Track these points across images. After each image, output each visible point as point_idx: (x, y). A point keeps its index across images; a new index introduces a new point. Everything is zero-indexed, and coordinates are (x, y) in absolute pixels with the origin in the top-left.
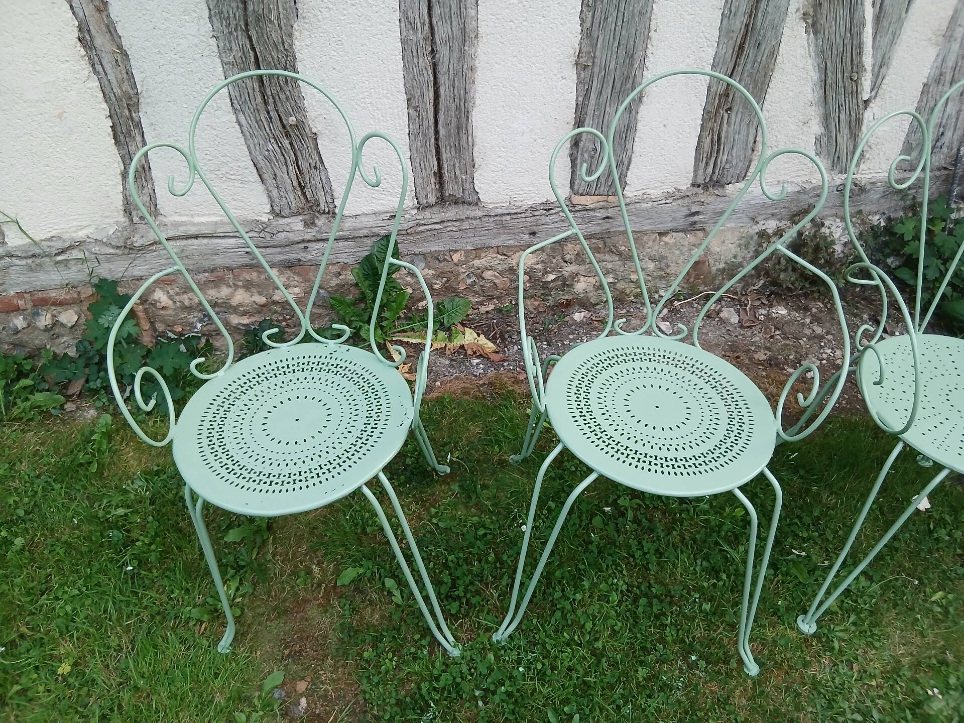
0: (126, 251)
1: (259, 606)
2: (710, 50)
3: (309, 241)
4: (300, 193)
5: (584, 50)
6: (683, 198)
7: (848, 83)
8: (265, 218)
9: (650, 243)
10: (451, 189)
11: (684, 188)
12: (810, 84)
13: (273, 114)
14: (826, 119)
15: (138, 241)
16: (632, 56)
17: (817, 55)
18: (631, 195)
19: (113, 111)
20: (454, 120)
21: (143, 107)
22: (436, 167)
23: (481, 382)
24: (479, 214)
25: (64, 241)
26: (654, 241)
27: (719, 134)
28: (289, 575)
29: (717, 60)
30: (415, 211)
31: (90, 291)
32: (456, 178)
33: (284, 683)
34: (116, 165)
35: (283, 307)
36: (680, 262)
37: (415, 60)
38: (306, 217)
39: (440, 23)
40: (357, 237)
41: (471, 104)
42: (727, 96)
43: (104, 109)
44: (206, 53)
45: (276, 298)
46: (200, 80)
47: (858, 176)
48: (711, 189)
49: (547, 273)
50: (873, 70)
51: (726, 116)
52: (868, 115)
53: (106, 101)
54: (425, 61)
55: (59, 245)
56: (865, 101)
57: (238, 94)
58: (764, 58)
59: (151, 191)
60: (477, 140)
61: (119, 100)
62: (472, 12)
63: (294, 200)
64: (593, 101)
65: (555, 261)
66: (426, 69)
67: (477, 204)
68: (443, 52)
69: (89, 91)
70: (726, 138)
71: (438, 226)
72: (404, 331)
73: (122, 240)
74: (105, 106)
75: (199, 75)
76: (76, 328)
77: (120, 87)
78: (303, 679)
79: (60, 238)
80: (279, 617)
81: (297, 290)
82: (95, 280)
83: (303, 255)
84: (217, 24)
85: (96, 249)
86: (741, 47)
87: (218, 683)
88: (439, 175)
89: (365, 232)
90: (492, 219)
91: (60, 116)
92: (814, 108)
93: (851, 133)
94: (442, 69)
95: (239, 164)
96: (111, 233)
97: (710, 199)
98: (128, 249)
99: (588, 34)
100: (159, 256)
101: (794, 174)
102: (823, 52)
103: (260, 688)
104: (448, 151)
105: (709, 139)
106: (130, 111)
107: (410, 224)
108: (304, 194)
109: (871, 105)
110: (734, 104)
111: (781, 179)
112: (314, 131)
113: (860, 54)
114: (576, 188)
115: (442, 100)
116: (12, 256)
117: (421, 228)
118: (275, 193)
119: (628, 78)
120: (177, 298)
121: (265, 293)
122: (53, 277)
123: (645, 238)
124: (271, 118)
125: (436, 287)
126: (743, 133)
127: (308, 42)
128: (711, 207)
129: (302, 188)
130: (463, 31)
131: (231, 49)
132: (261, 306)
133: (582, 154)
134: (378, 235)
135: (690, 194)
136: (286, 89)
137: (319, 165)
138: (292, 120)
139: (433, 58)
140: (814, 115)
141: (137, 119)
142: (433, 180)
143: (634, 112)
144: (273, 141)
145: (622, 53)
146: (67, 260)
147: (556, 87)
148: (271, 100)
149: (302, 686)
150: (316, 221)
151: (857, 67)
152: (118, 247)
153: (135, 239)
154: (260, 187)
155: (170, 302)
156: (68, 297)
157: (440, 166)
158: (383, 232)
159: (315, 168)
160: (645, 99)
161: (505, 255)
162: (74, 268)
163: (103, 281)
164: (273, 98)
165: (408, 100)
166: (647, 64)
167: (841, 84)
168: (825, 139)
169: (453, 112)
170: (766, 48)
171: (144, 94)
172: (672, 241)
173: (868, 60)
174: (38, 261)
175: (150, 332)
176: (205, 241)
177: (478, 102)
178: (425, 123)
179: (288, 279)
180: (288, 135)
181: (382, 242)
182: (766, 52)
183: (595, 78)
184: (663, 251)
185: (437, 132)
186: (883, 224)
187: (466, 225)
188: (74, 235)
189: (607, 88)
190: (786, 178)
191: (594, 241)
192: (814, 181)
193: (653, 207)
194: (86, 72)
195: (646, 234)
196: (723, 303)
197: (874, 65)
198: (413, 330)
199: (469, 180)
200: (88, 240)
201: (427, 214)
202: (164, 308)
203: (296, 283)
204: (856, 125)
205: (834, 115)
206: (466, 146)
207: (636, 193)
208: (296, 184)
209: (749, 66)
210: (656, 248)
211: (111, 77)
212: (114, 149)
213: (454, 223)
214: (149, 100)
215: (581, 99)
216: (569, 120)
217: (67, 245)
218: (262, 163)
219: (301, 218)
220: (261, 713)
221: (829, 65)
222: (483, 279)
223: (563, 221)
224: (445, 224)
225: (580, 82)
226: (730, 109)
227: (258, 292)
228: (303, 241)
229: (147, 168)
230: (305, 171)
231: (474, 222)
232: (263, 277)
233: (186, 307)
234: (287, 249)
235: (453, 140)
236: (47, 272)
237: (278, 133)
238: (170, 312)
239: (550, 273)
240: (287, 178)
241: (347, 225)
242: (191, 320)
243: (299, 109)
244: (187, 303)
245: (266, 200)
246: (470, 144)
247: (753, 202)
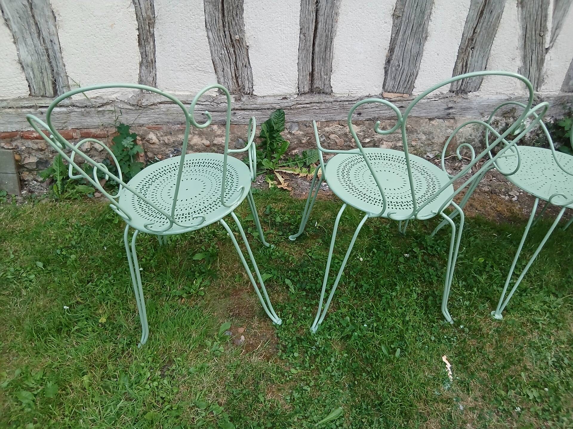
0: (138, 108)
1: (214, 292)
2: (465, 13)
3: (237, 109)
4: (235, 81)
5: (398, 7)
6: (444, 98)
7: (538, 37)
8: (214, 95)
9: (424, 124)
10: (318, 84)
11: (445, 92)
12: (517, 37)
13: (227, 33)
14: (525, 57)
15: (145, 102)
16: (424, 13)
17: (522, 20)
18: (416, 94)
19: (140, 27)
20: (324, 43)
21: (157, 25)
22: (311, 71)
23: (328, 194)
24: (332, 100)
25: (104, 99)
26: (426, 123)
27: (467, 62)
28: (230, 277)
29: (468, 19)
30: (296, 96)
31: (114, 130)
32: (321, 77)
33: (231, 329)
34: (138, 58)
35: (218, 148)
36: (440, 136)
37: (307, 6)
38: (236, 96)
40: (263, 109)
41: (334, 34)
42: (473, 40)
43: (136, 24)
45: (215, 142)
46: (191, 10)
47: (540, 93)
48: (460, 94)
49: (365, 138)
50: (552, 31)
51: (471, 52)
52: (547, 57)
53: (137, 20)
54: (312, 8)
55: (101, 101)
56: (546, 49)
57: (210, 20)
58: (494, 20)
59: (154, 75)
60: (335, 56)
61: (144, 20)
63: (232, 84)
64: (400, 37)
65: (370, 131)
66: (313, 12)
67: (330, 94)
68: (323, 3)
69: (129, 13)
70: (470, 64)
71: (308, 105)
72: (283, 166)
73: (136, 101)
74: (136, 23)
75: (191, 7)
76: (103, 152)
77: (146, 13)
78: (242, 326)
79: (101, 98)
80: (226, 297)
82: (118, 125)
83: (233, 117)
85: (121, 105)
86: (482, 13)
87: (193, 327)
88: (312, 75)
89: (268, 106)
90: (338, 103)
91: (111, 26)
92: (518, 51)
93: (538, 67)
94: (321, 12)
95: (205, 61)
96: (130, 97)
97: (459, 100)
98: (139, 107)
100: (154, 112)
101: (505, 89)
102: (525, 18)
103: (218, 330)
104: (319, 61)
105: (461, 64)
106: (149, 27)
107: (293, 103)
108: (237, 82)
109: (549, 51)
110: (476, 45)
111: (498, 91)
112: (248, 44)
113: (546, 21)
114: (386, 88)
115: (319, 30)
116: (74, 106)
117: (299, 106)
118: (222, 80)
119: (420, 25)
120: (161, 138)
121: (209, 139)
122: (95, 120)
123: (422, 121)
124: (225, 36)
125: (303, 141)
126: (480, 62)
128: (459, 105)
129: (237, 78)
132: (207, 146)
133: (392, 68)
134: (275, 108)
135: (448, 96)
136: (236, 19)
137: (248, 65)
138: (237, 37)
139: (317, 6)
140: (518, 54)
141: (152, 32)
142: (308, 77)
143: (422, 45)
144: (225, 49)
145: (418, 10)
146: (104, 111)
147: (381, 27)
148: (227, 25)
149: (241, 330)
150: (242, 98)
151: (543, 28)
152: (133, 105)
153: (143, 101)
154: (215, 76)
155: (157, 141)
156: (101, 133)
157: (313, 70)
158: (278, 107)
159: (246, 66)
160: (428, 38)
161: (343, 125)
162: (107, 116)
163: (122, 125)
164: (228, 24)
165: (301, 29)
166: (431, 18)
167: (534, 38)
168: (524, 70)
169: (324, 38)
170: (495, 14)
171: (159, 17)
172: (436, 124)
173: (550, 25)
174: (88, 110)
175: (143, 158)
177: (338, 33)
178: (308, 43)
179: (223, 131)
180: (233, 46)
181: (277, 113)
182: (495, 16)
183: (403, 24)
184: (431, 129)
185: (313, 50)
186: (552, 122)
187: (323, 106)
188: (109, 97)
189: (409, 30)
190: (501, 91)
191: (393, 121)
192: (516, 94)
193: (428, 102)
194: (129, 3)
195: (422, 119)
196: (463, 162)
197: (552, 28)
198: (288, 166)
199: (328, 79)
200: (117, 100)
201: (303, 98)
202: (153, 143)
204: (541, 62)
205: (529, 56)
206: (328, 58)
207: (419, 93)
208: (234, 75)
209: (485, 24)
210: (427, 127)
211: (142, 6)
212: (137, 48)
213: (317, 104)
214: (161, 21)
215: (394, 35)
216: (386, 47)
217: (105, 102)
218: (217, 61)
219: (234, 96)
220: (219, 342)
221: (528, 26)
222: (330, 139)
223: (377, 107)
224: (312, 105)
225: (394, 25)
226: (473, 48)
227: (206, 138)
228: (234, 109)
229: (154, 61)
230: (240, 68)
231: (328, 104)
233: (166, 144)
234: (225, 113)
235: (322, 54)
236: (91, 117)
237: (228, 44)
238: (156, 146)
239: (367, 138)
240: (230, 72)
241: (258, 101)
242: (167, 152)
243: (242, 31)
244: (166, 141)
246: (331, 57)
247: (482, 103)
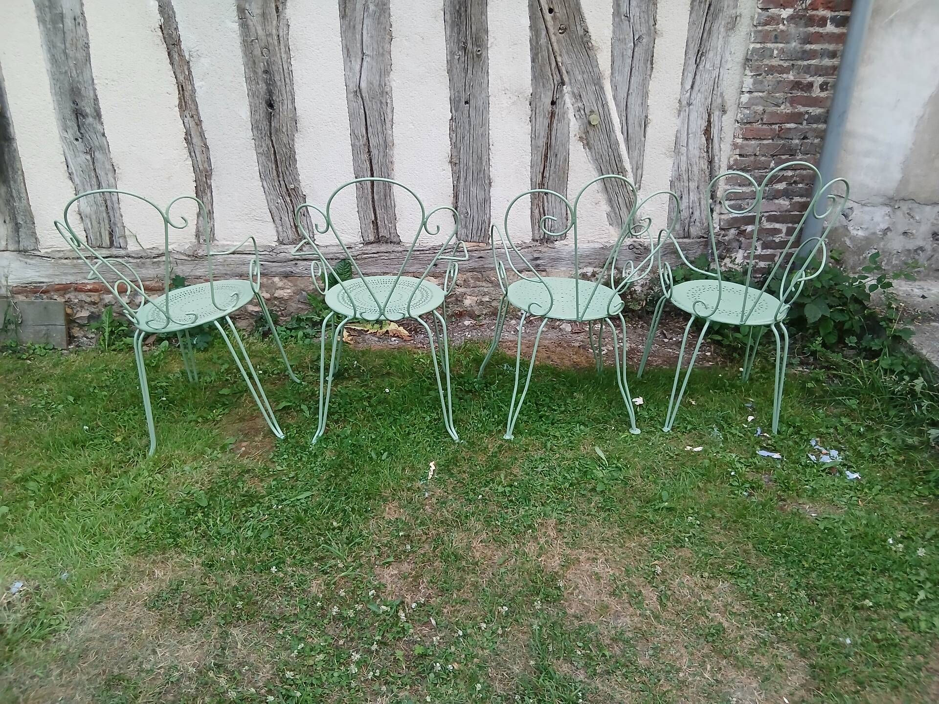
0: (194, 259)
3: (298, 260)
4: (294, 230)
5: (454, 155)
6: (528, 247)
8: (274, 244)
10: (383, 232)
11: (527, 241)
13: (282, 182)
14: (610, 201)
15: (201, 253)
16: (481, 159)
19: (197, 178)
20: (382, 190)
21: (213, 177)
22: (373, 219)
24: (401, 249)
27: (543, 208)
29: (533, 164)
30: (361, 245)
31: (169, 282)
32: (385, 225)
37: (359, 155)
38: (297, 245)
39: (372, 137)
42: (543, 185)
43: (193, 177)
44: (249, 147)
45: (276, 295)
47: (641, 240)
48: (545, 244)
51: (545, 197)
53: (194, 172)
54: (365, 157)
55: (156, 252)
57: (264, 171)
58: (561, 163)
59: (212, 226)
60: (397, 202)
61: (201, 172)
62: (390, 132)
63: (291, 234)
64: (462, 184)
66: (366, 161)
67: (399, 243)
68: (374, 152)
69: (186, 166)
70: (548, 211)
71: (375, 255)
73: (192, 252)
74: (193, 174)
77: (203, 165)
79: (155, 248)
81: (289, 291)
82: (173, 276)
83: (294, 268)
84: (255, 133)
85: (176, 256)
86: (546, 156)
88: (375, 223)
89: (332, 257)
90: (408, 253)
92: (600, 194)
94: (374, 162)
95: (262, 211)
96: (186, 248)
97: (546, 249)
98: (195, 257)
99: (454, 145)
101: (599, 237)
104: (380, 209)
105: (537, 211)
106: (206, 179)
107: (359, 253)
108: (297, 231)
111: (591, 239)
112: (304, 193)
114: (459, 236)
116: (129, 257)
117: (365, 256)
118: (280, 229)
119: (480, 171)
121: (270, 292)
122: (150, 272)
124: (281, 185)
126: (558, 208)
127: (302, 144)
128: (547, 255)
129: (296, 227)
130: (385, 141)
131: (262, 146)
132: (267, 300)
133: (460, 215)
134: (339, 259)
135: (532, 246)
136: (290, 169)
137: (306, 213)
138: (292, 186)
139: (370, 155)
140: (601, 198)
141: (209, 184)
142: (372, 226)
143: (487, 191)
144: (281, 197)
145: (475, 156)
146: (159, 261)
147: (441, 175)
148: (281, 175)
150: (303, 248)
151: (620, 169)
152: (189, 256)
153: (199, 252)
154: (272, 225)
156: (156, 286)
157: (376, 218)
158: (342, 257)
159: (304, 215)
160: (492, 184)
162: (162, 267)
163: (177, 276)
164: (282, 173)
165: (356, 177)
166: (490, 164)
168: (613, 215)
170: (561, 157)
171: (215, 169)
174: (143, 260)
176: (238, 256)
178: (366, 191)
179: (284, 283)
180: (289, 196)
182: (561, 159)
183: (462, 171)
185: (373, 198)
187: (392, 256)
189: (469, 176)
190: (593, 238)
191: (476, 274)
192: (611, 242)
194: (186, 157)
198: (359, 322)
199: (393, 227)
200: (173, 251)
201: (369, 247)
203: (289, 287)
205: (614, 200)
206: (390, 207)
207: (497, 242)
208: (292, 224)
209: (553, 168)
211: (199, 159)
213: (386, 254)
214: (217, 173)
215: (455, 182)
216: (450, 193)
217: (160, 252)
218: (274, 210)
219: (294, 245)
224: (380, 254)
225: (453, 172)
226: (546, 193)
227: (267, 290)
228: (295, 259)
229: (212, 212)
231: (398, 254)
232: (270, 282)
234: (285, 264)
235: (382, 202)
236: (147, 269)
237: (284, 193)
240: (287, 220)
243: (296, 180)
245: (275, 234)
246: (393, 205)
